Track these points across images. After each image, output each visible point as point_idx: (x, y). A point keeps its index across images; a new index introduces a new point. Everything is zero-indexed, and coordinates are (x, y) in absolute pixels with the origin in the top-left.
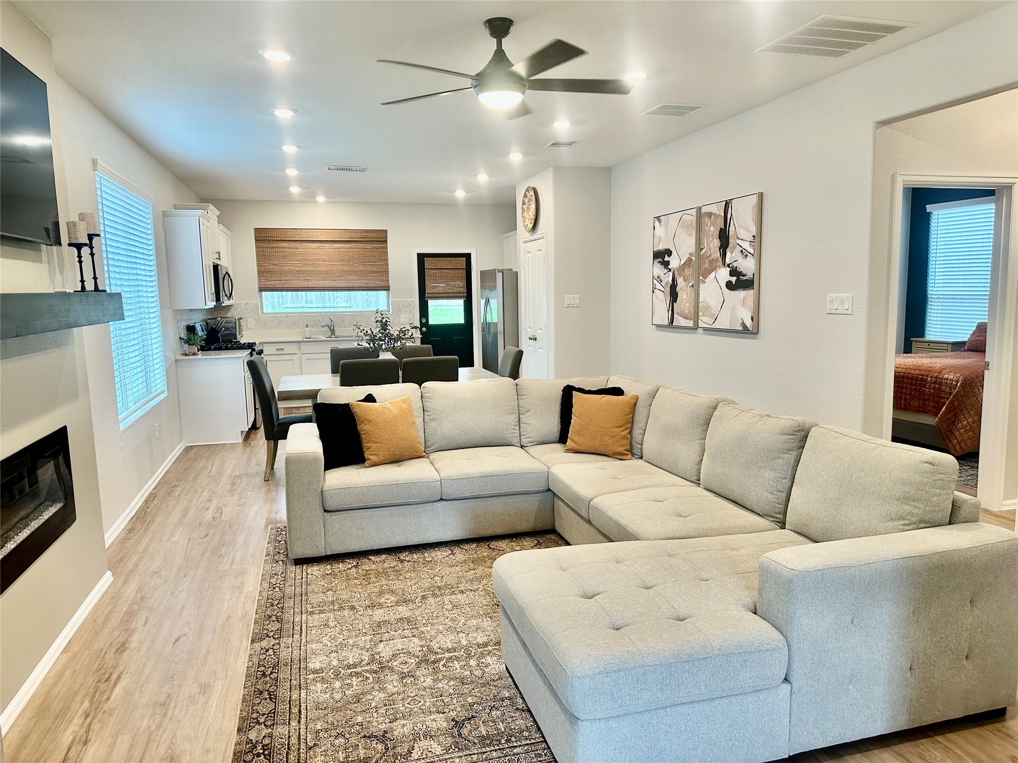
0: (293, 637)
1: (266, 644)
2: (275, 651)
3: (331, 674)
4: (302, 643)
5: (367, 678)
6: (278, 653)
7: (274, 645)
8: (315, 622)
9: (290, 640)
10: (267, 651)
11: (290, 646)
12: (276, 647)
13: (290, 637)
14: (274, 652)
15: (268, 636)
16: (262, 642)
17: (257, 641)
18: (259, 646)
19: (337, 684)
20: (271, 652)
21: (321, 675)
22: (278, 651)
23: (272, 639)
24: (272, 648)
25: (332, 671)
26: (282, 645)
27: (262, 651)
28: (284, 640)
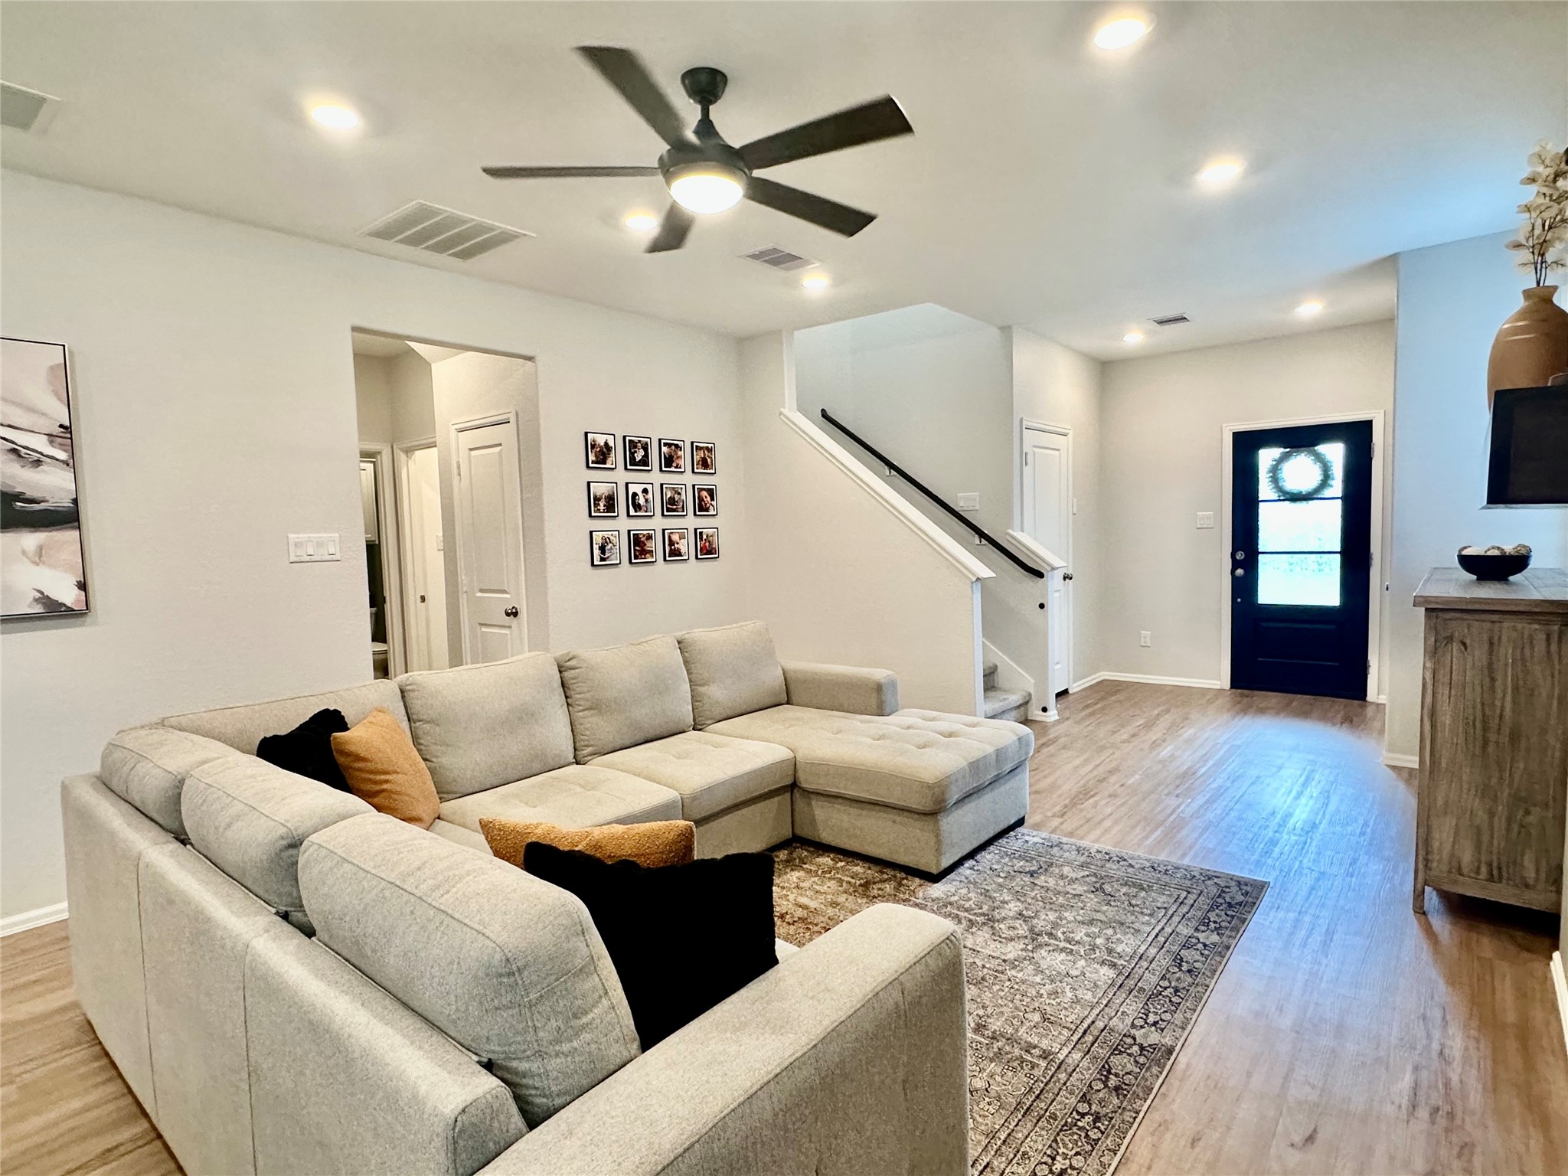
0: (1106, 1026)
1: (1152, 1036)
2: (1144, 1017)
3: (1098, 954)
4: (1100, 1009)
5: (1064, 933)
6: (1143, 1011)
7: (1142, 1027)
8: (1056, 1034)
9: (1111, 1024)
10: (1155, 1023)
11: (1119, 1013)
12: (1141, 1022)
13: (1110, 1029)
14: (1147, 1015)
15: (1142, 1048)
16: (1157, 1042)
17: (1163, 1048)
18: (1164, 1037)
19: (1099, 941)
20: (1151, 1019)
21: (1109, 958)
22: (1141, 1015)
23: (1138, 1039)
24: (1146, 1023)
25: (1093, 956)
26: (1128, 1021)
27: (1163, 1027)
28: (1122, 1027)
